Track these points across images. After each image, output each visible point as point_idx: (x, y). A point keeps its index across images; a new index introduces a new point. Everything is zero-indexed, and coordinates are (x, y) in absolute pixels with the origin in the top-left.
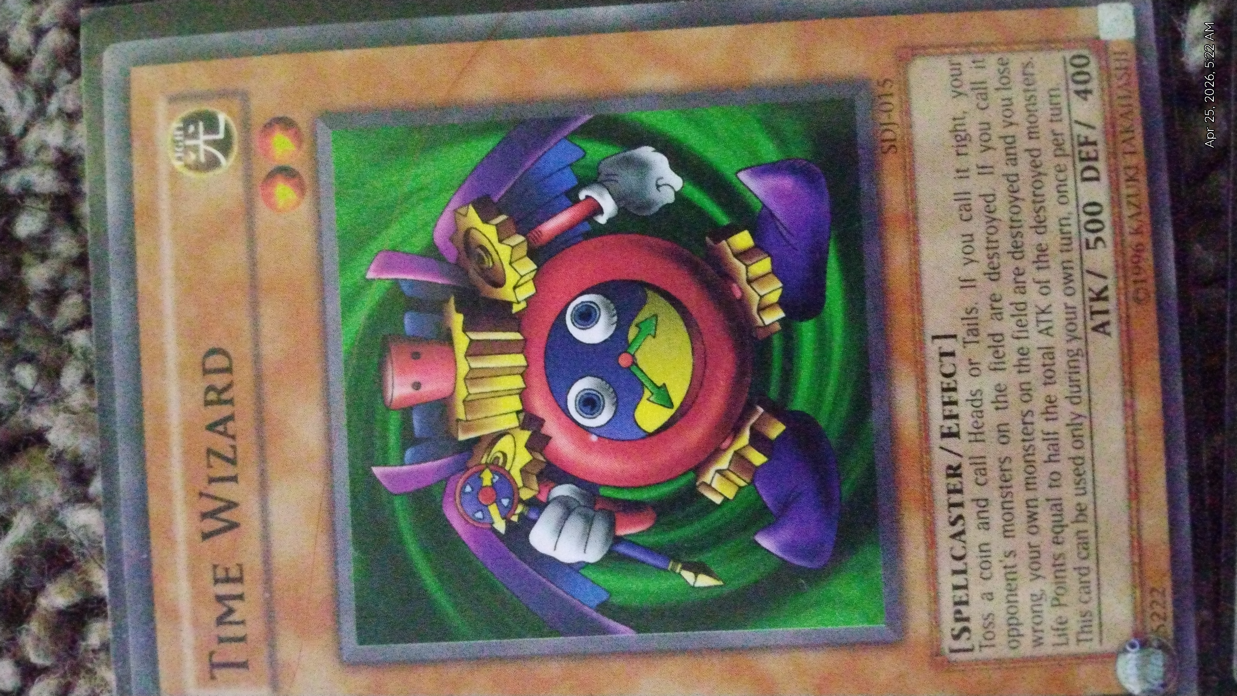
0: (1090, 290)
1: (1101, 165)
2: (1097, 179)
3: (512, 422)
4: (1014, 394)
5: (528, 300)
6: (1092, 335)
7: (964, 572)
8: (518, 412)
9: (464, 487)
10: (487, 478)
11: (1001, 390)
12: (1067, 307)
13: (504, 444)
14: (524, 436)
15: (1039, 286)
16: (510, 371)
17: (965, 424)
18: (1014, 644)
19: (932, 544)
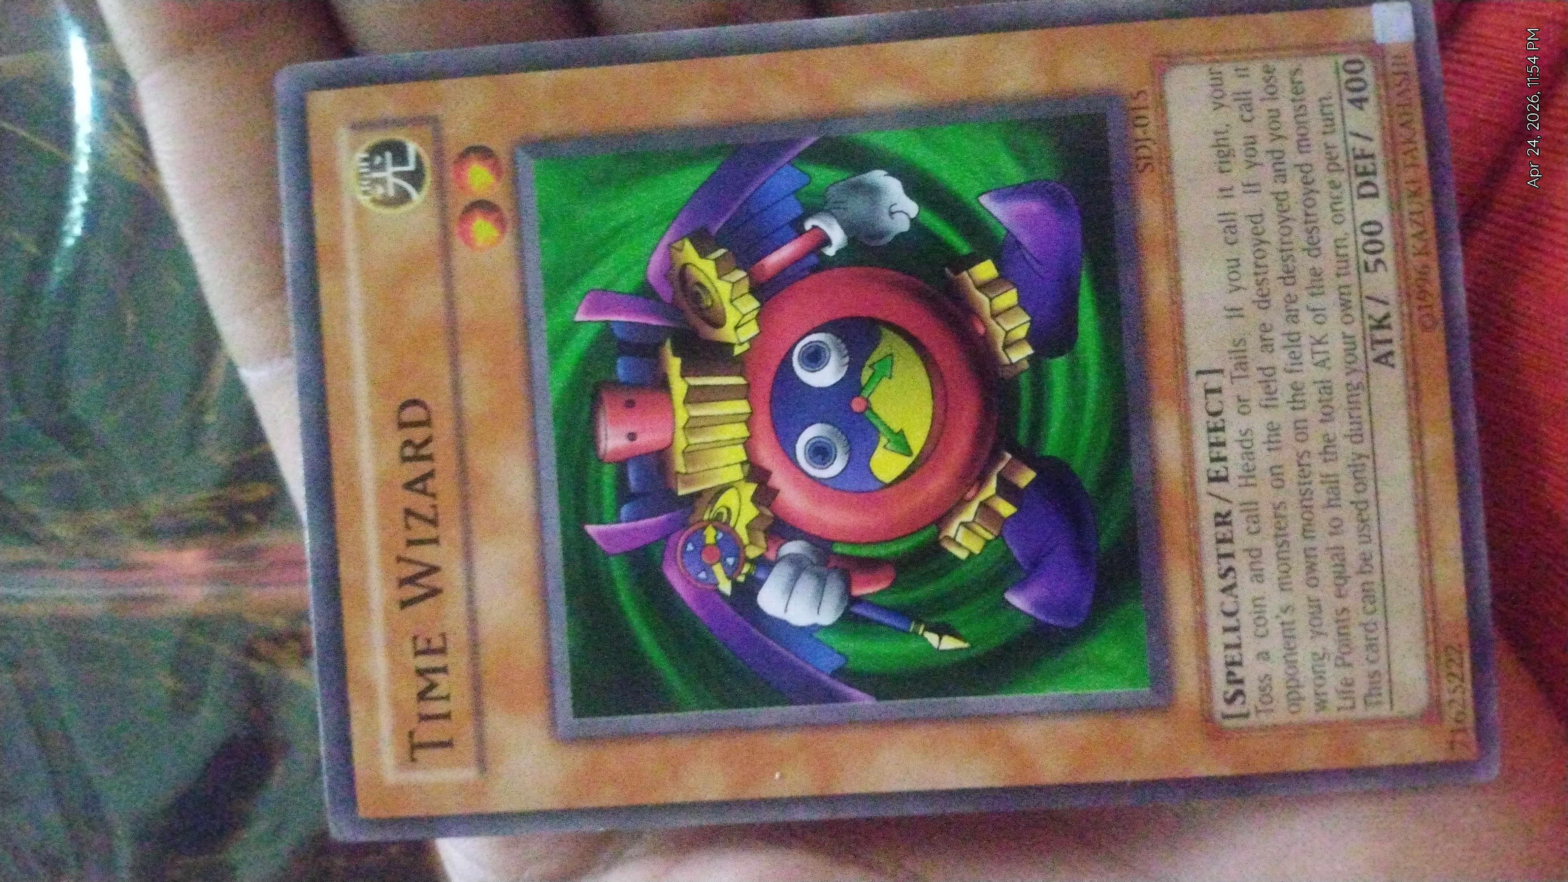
0: (1370, 317)
1: (1380, 180)
2: (1375, 195)
3: (736, 473)
4: (1287, 434)
5: (751, 341)
6: (1374, 368)
7: (1236, 629)
8: (742, 463)
9: (685, 546)
10: (710, 536)
11: (1273, 429)
12: (1345, 337)
13: (728, 499)
14: (750, 489)
15: (1312, 314)
16: (732, 419)
17: (1235, 468)
18: (1293, 708)
19: (1200, 599)
